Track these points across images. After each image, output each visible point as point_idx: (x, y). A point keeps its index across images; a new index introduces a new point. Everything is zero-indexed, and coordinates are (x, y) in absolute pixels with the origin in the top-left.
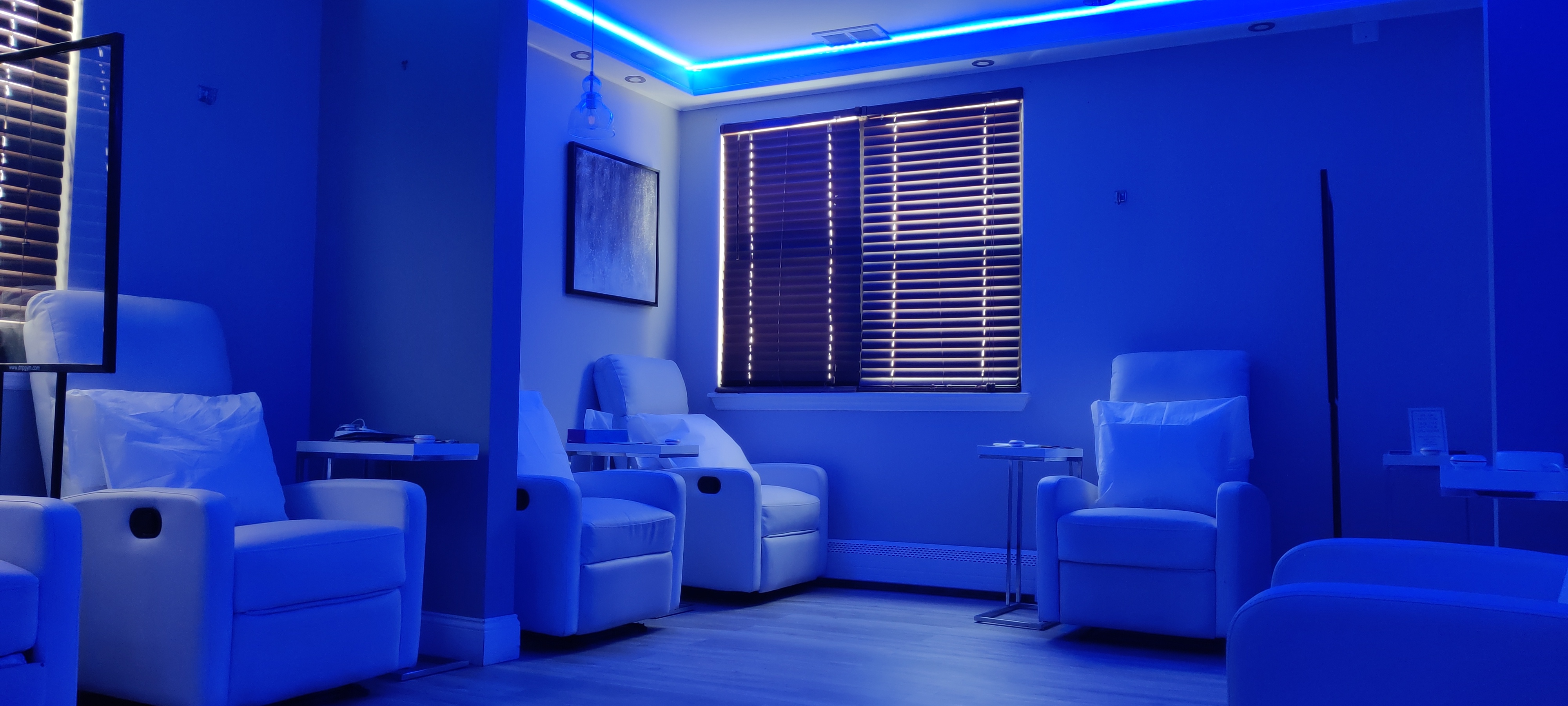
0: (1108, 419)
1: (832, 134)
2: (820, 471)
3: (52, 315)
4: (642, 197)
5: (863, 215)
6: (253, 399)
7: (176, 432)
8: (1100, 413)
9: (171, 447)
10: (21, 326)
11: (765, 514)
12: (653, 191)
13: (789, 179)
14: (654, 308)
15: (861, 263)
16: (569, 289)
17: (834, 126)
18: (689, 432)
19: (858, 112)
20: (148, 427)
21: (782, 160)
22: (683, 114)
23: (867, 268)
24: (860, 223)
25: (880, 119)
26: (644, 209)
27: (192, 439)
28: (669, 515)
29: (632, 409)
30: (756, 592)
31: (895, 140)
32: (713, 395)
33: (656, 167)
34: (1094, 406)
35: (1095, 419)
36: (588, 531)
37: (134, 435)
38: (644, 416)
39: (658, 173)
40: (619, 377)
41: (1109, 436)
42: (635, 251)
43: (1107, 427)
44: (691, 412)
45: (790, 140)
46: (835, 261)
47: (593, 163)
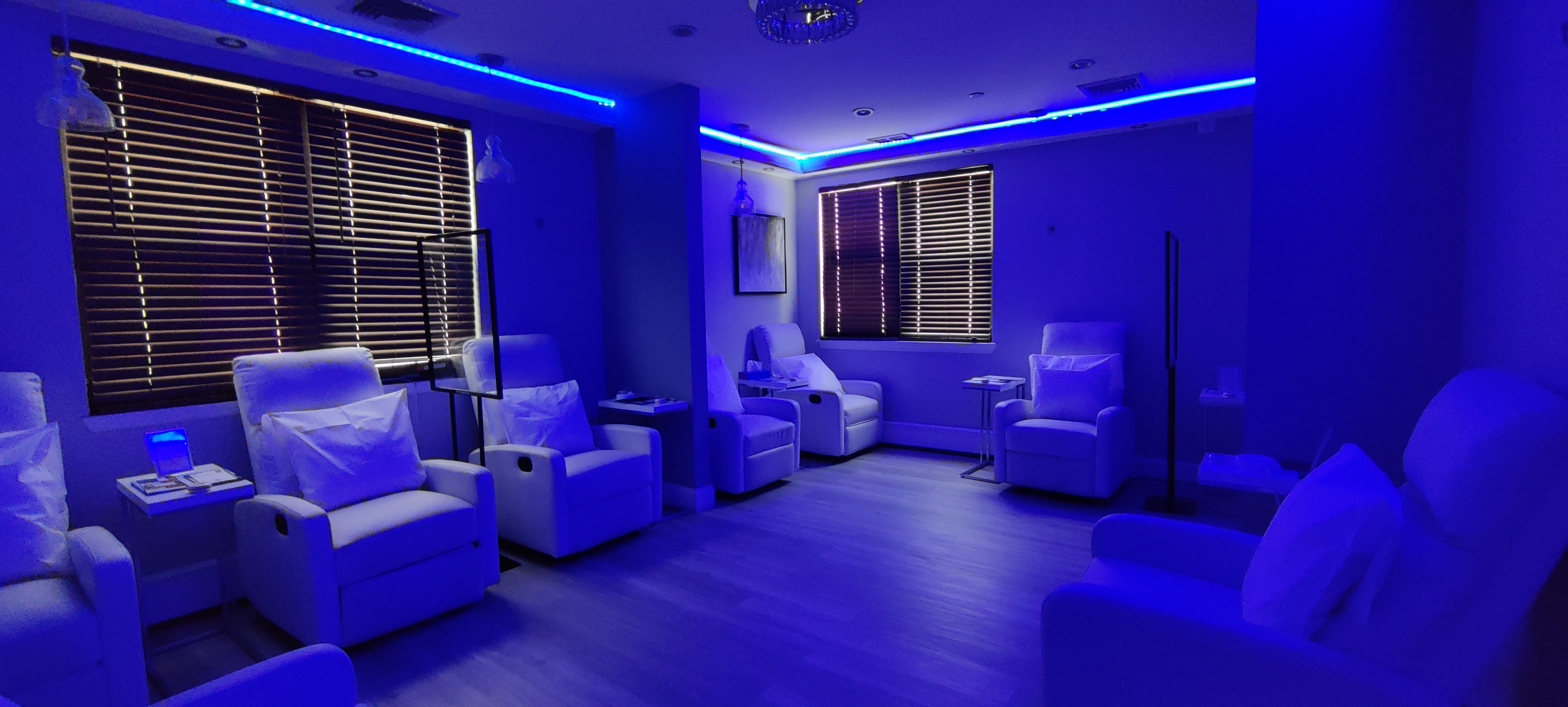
0: (1038, 367)
1: (882, 192)
2: (877, 385)
3: (475, 353)
4: (775, 234)
5: (901, 239)
6: (574, 383)
7: (539, 410)
8: (1034, 362)
9: (536, 419)
10: (461, 359)
11: (846, 414)
12: (782, 230)
13: (858, 219)
14: (785, 294)
15: (899, 267)
16: (737, 292)
17: (883, 188)
18: (804, 367)
19: (897, 179)
20: (524, 409)
21: (854, 208)
22: (797, 182)
23: (903, 270)
24: (898, 244)
25: (908, 183)
26: (777, 240)
27: (544, 413)
28: (792, 424)
29: (774, 355)
30: (842, 456)
31: (918, 196)
32: (818, 340)
33: (783, 216)
34: (1031, 357)
35: (1031, 365)
36: (747, 439)
37: (519, 414)
38: (780, 359)
39: (784, 219)
40: (766, 338)
41: (1038, 376)
42: (773, 265)
43: (1037, 371)
44: (808, 352)
45: (859, 196)
46: (886, 266)
47: (747, 220)
